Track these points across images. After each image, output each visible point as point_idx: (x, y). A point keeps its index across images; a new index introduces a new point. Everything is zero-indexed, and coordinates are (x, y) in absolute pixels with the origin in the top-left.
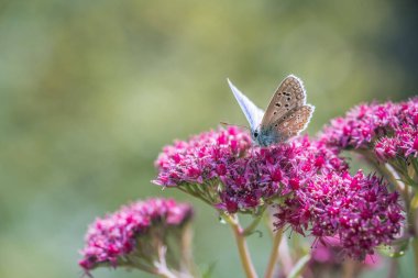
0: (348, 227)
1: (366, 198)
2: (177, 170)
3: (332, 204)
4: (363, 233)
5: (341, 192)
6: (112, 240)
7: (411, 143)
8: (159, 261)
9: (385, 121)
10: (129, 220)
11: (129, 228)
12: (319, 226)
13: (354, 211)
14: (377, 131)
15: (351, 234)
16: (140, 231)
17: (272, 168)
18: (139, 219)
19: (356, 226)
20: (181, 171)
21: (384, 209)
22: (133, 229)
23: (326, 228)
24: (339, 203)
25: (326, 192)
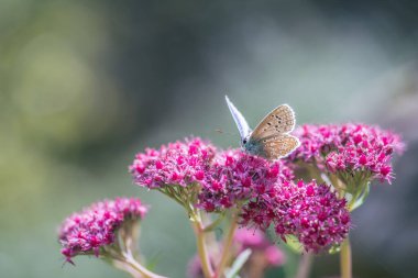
0: (307, 226)
1: (322, 202)
2: (160, 174)
3: (292, 207)
4: (321, 231)
5: (299, 197)
6: (94, 232)
7: (358, 159)
8: (126, 251)
9: (330, 140)
10: (107, 216)
11: (107, 222)
12: (282, 225)
13: (312, 213)
14: (323, 148)
15: (311, 233)
16: (116, 225)
17: (243, 176)
18: (114, 215)
19: (316, 226)
20: (163, 175)
21: (336, 213)
22: (111, 223)
23: (289, 227)
24: (299, 206)
25: (287, 197)
